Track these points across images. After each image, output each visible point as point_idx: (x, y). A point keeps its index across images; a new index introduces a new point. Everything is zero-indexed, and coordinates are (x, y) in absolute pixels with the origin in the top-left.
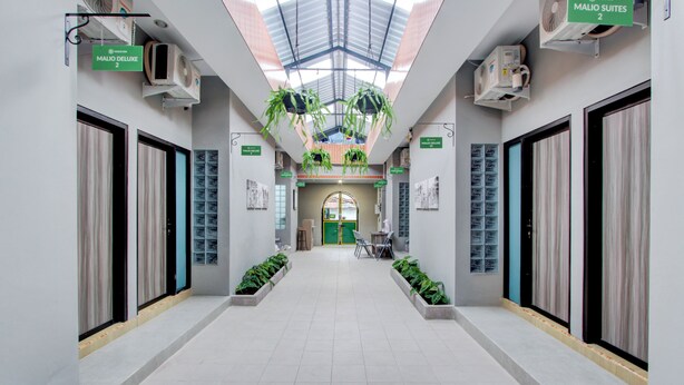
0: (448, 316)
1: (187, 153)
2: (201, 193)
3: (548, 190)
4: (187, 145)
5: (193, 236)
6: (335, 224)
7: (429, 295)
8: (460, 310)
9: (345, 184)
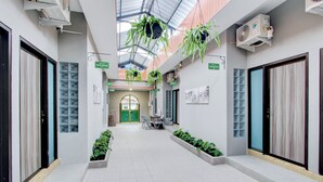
0: (223, 162)
1: (54, 64)
2: (65, 92)
3: (283, 92)
4: (55, 58)
5: (59, 123)
6: (127, 112)
7: (211, 151)
8: (231, 158)
9: (134, 91)
